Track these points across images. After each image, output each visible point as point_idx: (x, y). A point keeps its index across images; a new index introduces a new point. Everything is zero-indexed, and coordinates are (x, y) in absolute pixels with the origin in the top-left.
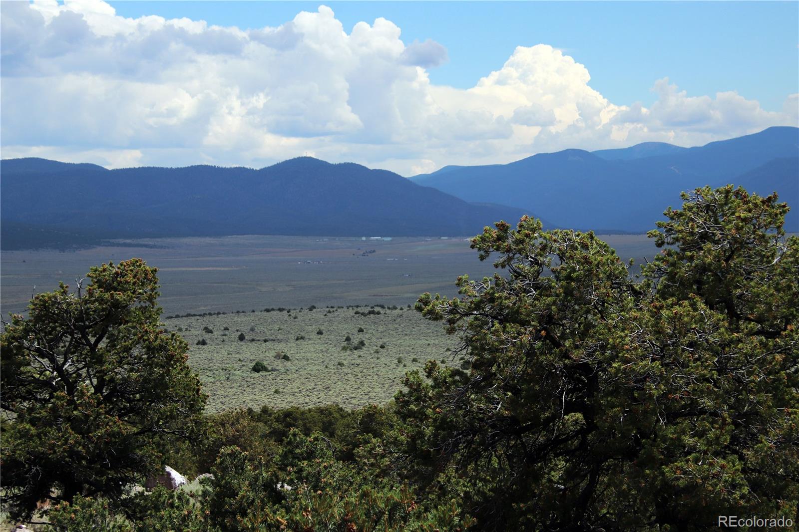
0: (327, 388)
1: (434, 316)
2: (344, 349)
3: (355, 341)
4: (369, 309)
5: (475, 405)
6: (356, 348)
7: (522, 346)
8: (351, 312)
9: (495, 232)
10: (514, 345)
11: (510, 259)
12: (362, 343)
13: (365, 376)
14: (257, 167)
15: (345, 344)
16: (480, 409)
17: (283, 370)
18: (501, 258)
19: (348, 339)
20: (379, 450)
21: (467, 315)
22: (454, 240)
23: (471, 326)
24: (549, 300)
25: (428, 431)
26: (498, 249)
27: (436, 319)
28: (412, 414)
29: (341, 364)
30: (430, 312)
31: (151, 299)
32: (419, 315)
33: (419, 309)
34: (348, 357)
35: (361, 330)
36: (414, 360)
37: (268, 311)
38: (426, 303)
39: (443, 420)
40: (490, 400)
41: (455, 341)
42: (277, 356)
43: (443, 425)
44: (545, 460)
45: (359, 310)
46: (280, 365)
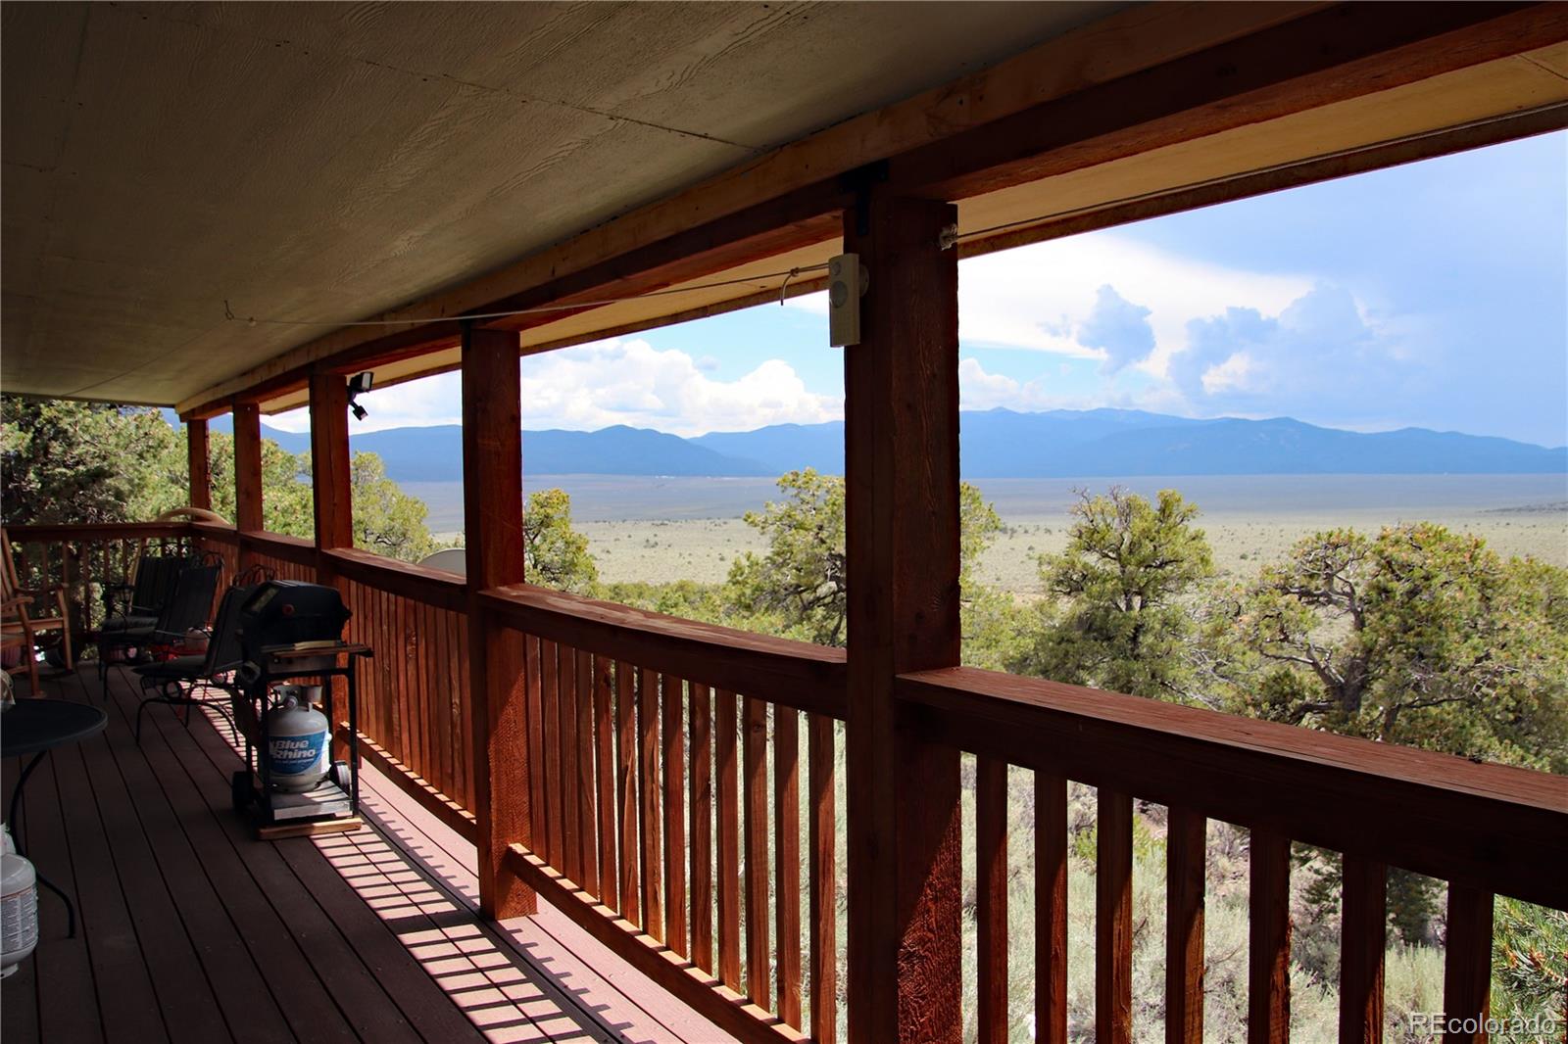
0: (635, 571)
1: (754, 524)
2: (645, 547)
3: (652, 542)
4: (660, 522)
5: (775, 577)
6: (653, 547)
7: (808, 543)
8: (650, 523)
9: (791, 478)
10: (802, 542)
11: (799, 493)
12: (657, 544)
13: (659, 564)
14: (590, 431)
15: (645, 544)
16: (778, 580)
17: (606, 559)
18: (794, 491)
19: (647, 541)
20: (718, 602)
21: (772, 524)
22: (716, 479)
23: (775, 531)
24: (822, 517)
25: (748, 592)
26: (793, 486)
27: (756, 526)
28: (738, 582)
29: (643, 556)
30: (752, 522)
31: (566, 513)
32: (746, 524)
33: (746, 520)
34: (648, 552)
35: (655, 535)
36: (690, 555)
37: (596, 522)
38: (749, 517)
39: (758, 586)
40: (783, 574)
41: (766, 539)
42: (603, 551)
43: (758, 589)
44: (812, 609)
45: (655, 522)
46: (604, 556)
